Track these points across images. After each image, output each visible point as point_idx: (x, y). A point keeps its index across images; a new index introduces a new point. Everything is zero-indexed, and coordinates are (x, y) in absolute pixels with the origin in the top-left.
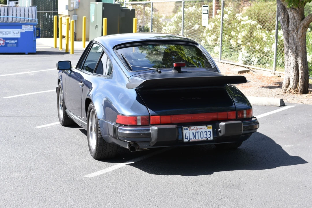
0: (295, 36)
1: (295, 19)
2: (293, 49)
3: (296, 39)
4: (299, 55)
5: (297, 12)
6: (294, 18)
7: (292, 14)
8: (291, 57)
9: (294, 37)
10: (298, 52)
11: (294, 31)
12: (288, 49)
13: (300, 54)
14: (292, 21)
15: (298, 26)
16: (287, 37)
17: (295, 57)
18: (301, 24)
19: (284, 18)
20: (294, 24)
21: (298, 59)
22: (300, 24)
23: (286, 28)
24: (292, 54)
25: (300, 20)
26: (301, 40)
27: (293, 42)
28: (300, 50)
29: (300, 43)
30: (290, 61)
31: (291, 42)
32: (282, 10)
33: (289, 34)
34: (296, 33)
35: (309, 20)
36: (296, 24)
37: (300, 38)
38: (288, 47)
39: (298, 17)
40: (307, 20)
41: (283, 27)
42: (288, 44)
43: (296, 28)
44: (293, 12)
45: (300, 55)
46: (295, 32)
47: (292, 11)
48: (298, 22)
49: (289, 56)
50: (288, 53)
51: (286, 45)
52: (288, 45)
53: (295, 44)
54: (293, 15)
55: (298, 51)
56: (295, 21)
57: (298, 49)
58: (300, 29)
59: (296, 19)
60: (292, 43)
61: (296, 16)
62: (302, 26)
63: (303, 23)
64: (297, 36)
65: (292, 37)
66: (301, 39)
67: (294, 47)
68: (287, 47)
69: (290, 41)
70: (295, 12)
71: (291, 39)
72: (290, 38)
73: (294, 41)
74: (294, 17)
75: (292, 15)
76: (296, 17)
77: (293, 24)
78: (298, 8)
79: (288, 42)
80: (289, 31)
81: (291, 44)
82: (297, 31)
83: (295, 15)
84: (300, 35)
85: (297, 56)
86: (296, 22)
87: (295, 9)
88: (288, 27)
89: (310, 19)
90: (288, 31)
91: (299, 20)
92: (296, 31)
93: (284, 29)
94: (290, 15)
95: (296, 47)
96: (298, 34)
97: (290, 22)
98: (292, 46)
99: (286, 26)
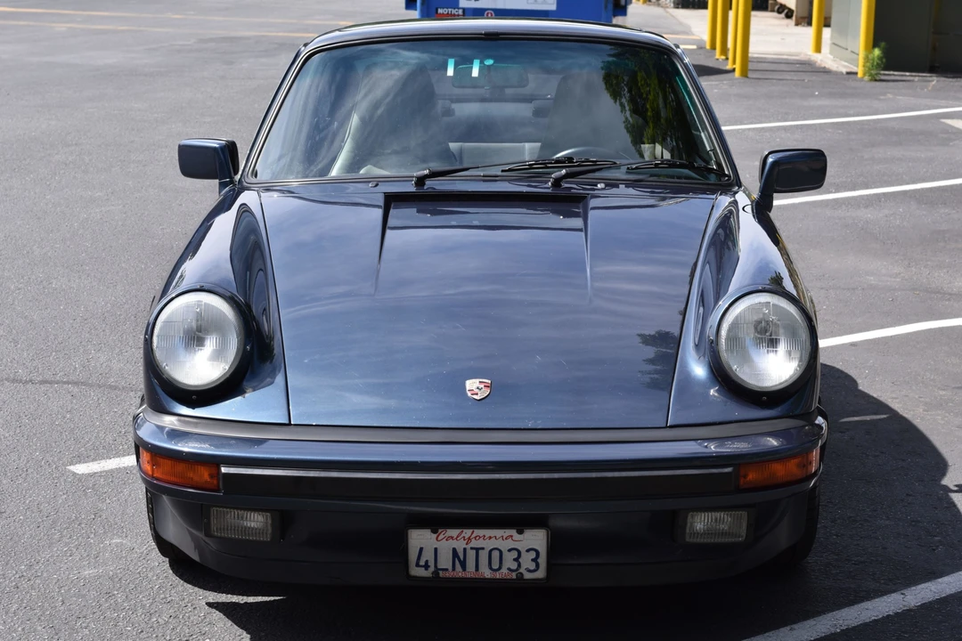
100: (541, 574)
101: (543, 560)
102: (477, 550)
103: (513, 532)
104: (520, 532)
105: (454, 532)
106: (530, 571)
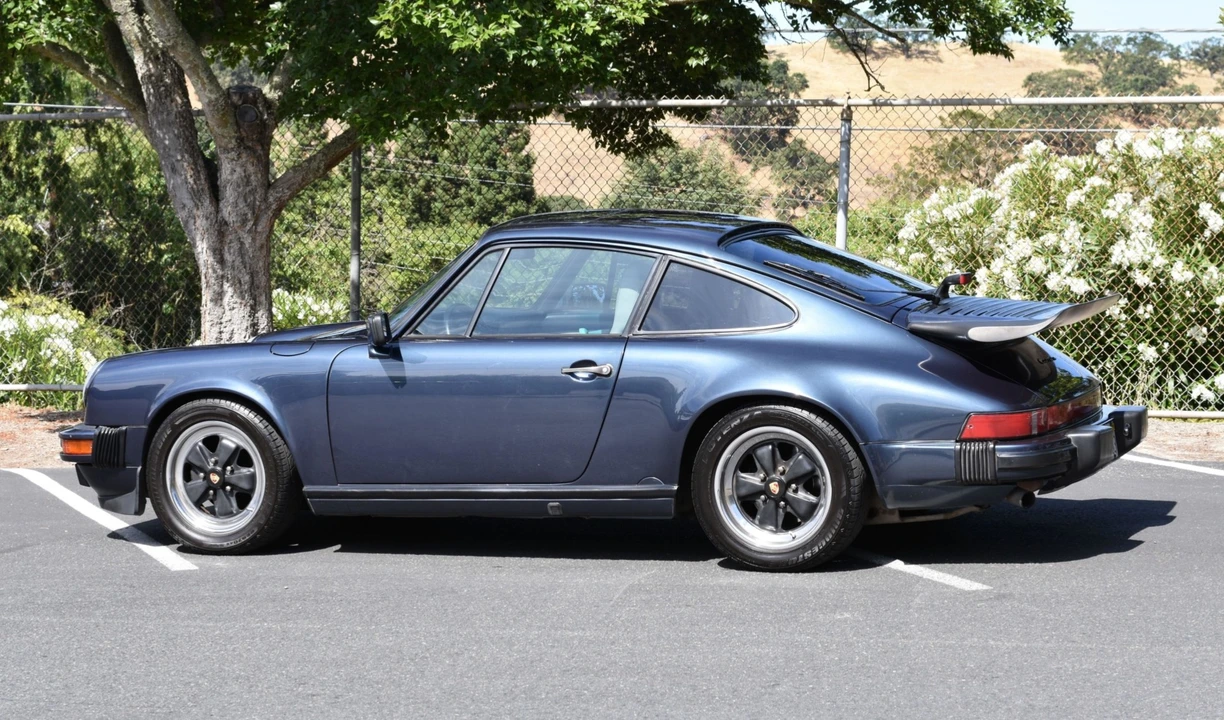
0: (248, 241)
1: (248, 183)
2: (240, 282)
3: (251, 250)
4: (260, 303)
5: (258, 160)
6: (246, 180)
7: (242, 166)
8: (236, 310)
9: (242, 243)
10: (257, 293)
11: (244, 222)
12: (222, 286)
13: (262, 298)
14: (240, 190)
15: (259, 206)
16: (218, 246)
17: (249, 308)
18: (271, 199)
19: (195, 183)
20: (246, 202)
21: (259, 314)
22: (265, 199)
23: (212, 215)
24: (239, 301)
26: (264, 251)
27: (239, 260)
28: (263, 284)
29: (261, 264)
30: (229, 324)
31: (233, 261)
32: (186, 156)
33: (223, 237)
34: (250, 231)
35: (300, 185)
36: (255, 198)
37: (261, 247)
38: (223, 277)
39: (259, 176)
40: (293, 184)
41: (200, 213)
42: (223, 269)
43: (254, 213)
44: (247, 161)
45: (264, 302)
46: (248, 228)
47: (244, 155)
48: (260, 192)
49: (227, 308)
50: (221, 299)
51: (215, 271)
52: (220, 272)
53: (248, 265)
54: (245, 171)
55: (258, 288)
56: (248, 189)
57: (256, 282)
58: (265, 216)
59: (254, 183)
60: (237, 263)
61: (255, 173)
62: (274, 207)
63: (278, 195)
64: (254, 239)
65: (235, 246)
66: (265, 248)
67: (247, 278)
68: (217, 278)
69: (228, 257)
70: (252, 160)
71: (232, 251)
72: (226, 248)
73: (242, 257)
74: (247, 177)
75: (238, 169)
76: (253, 178)
77: (241, 200)
79: (221, 261)
80: (226, 223)
81: (233, 268)
82: (255, 224)
83: (251, 169)
84: (264, 236)
85: (255, 304)
86: (253, 192)
87: (254, 152)
88: (218, 210)
89: (303, 180)
90: (220, 226)
91: (263, 185)
92: (252, 223)
93: (207, 219)
94: (228, 172)
95: (252, 275)
96: (256, 232)
97: (229, 194)
98: (236, 272)
99: (211, 209)
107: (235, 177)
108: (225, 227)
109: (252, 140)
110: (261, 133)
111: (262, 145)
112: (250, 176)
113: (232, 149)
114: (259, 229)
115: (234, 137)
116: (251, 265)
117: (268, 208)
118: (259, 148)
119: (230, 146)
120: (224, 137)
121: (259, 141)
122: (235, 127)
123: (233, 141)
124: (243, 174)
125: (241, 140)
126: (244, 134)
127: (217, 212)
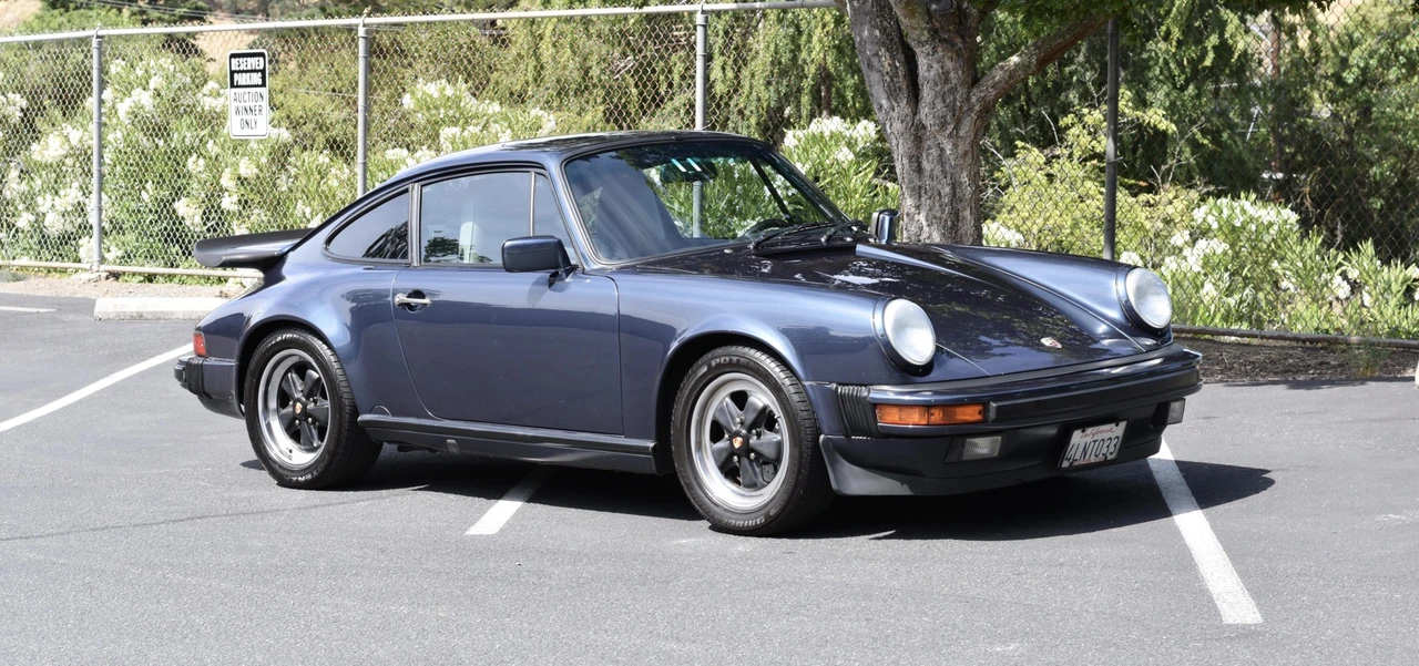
0: (948, 147)
1: (947, 80)
2: (940, 194)
3: (952, 158)
4: (964, 218)
5: (957, 55)
6: (944, 77)
7: (939, 62)
8: (935, 226)
9: (942, 150)
10: (959, 207)
11: (943, 125)
12: (920, 197)
13: (967, 213)
14: (938, 89)
15: (961, 107)
16: (914, 153)
18: (974, 99)
19: (892, 80)
20: (944, 102)
21: (963, 231)
22: (968, 99)
23: (908, 118)
24: (938, 215)
25: (967, 83)
26: (969, 159)
27: (939, 168)
28: (968, 196)
29: (965, 173)
31: (932, 170)
32: (884, 48)
33: (921, 142)
34: (950, 136)
35: (1006, 83)
36: (955, 99)
37: (965, 154)
38: (920, 188)
39: (960, 72)
41: (895, 115)
42: (920, 179)
43: (954, 115)
44: (944, 55)
45: (969, 218)
46: (948, 132)
47: (940, 49)
48: (962, 91)
49: (925, 224)
50: (919, 213)
51: (911, 182)
52: (917, 182)
53: (949, 177)
54: (942, 68)
55: (961, 201)
56: (947, 88)
57: (959, 194)
58: (969, 119)
59: (954, 81)
60: (936, 173)
61: (955, 69)
62: (977, 108)
63: (982, 95)
64: (955, 146)
65: (934, 152)
66: (970, 154)
67: (947, 189)
68: (914, 189)
69: (926, 166)
70: (949, 55)
71: (930, 158)
72: (924, 154)
73: (942, 166)
74: (946, 74)
75: (935, 65)
76: (952, 75)
77: (939, 100)
78: (960, 40)
79: (919, 170)
80: (924, 127)
81: (931, 177)
82: (956, 128)
83: (949, 65)
84: (968, 141)
86: (953, 90)
87: (953, 45)
88: (915, 112)
90: (917, 130)
91: (963, 83)
92: (950, 127)
93: (902, 122)
94: (925, 68)
95: (954, 187)
96: (958, 136)
97: (927, 93)
98: (935, 183)
99: (908, 110)
100: (1113, 456)
101: (1118, 446)
102: (1095, 441)
103: (1113, 425)
104: (1117, 425)
105: (1089, 431)
106: (1111, 454)
107: (932, 73)
108: (923, 131)
109: (949, 31)
110: (961, 23)
111: (963, 37)
112: (948, 73)
113: (926, 42)
114: (962, 133)
115: (926, 28)
116: (952, 174)
117: (971, 109)
118: (959, 41)
119: (923, 39)
120: (915, 29)
121: (957, 32)
122: (926, 17)
123: (926, 33)
124: (941, 71)
125: (934, 33)
126: (937, 25)
127: (915, 114)
